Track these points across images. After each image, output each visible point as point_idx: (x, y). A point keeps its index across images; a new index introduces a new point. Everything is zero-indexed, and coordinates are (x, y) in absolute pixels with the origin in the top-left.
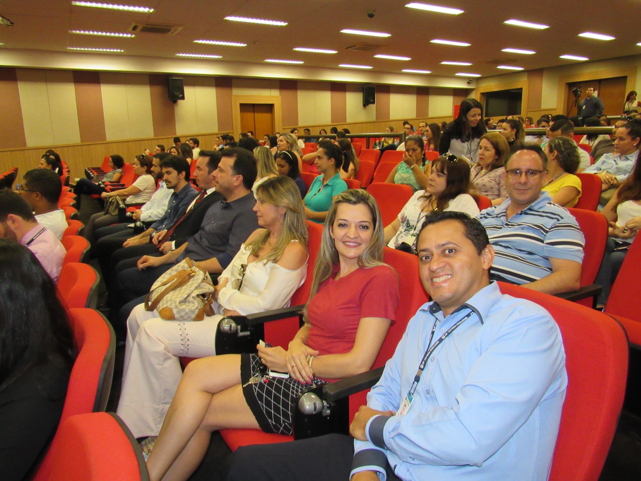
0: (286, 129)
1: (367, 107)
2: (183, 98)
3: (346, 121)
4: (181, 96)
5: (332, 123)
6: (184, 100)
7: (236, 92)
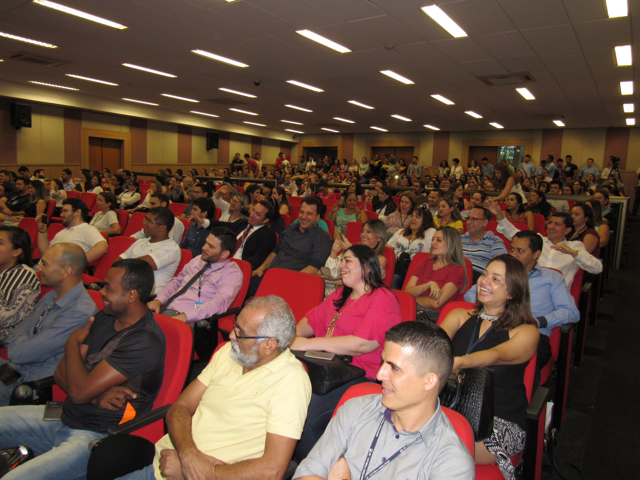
0: (135, 165)
1: (210, 150)
2: (29, 126)
3: (191, 162)
4: (27, 123)
5: (178, 162)
6: (30, 128)
7: (85, 125)
